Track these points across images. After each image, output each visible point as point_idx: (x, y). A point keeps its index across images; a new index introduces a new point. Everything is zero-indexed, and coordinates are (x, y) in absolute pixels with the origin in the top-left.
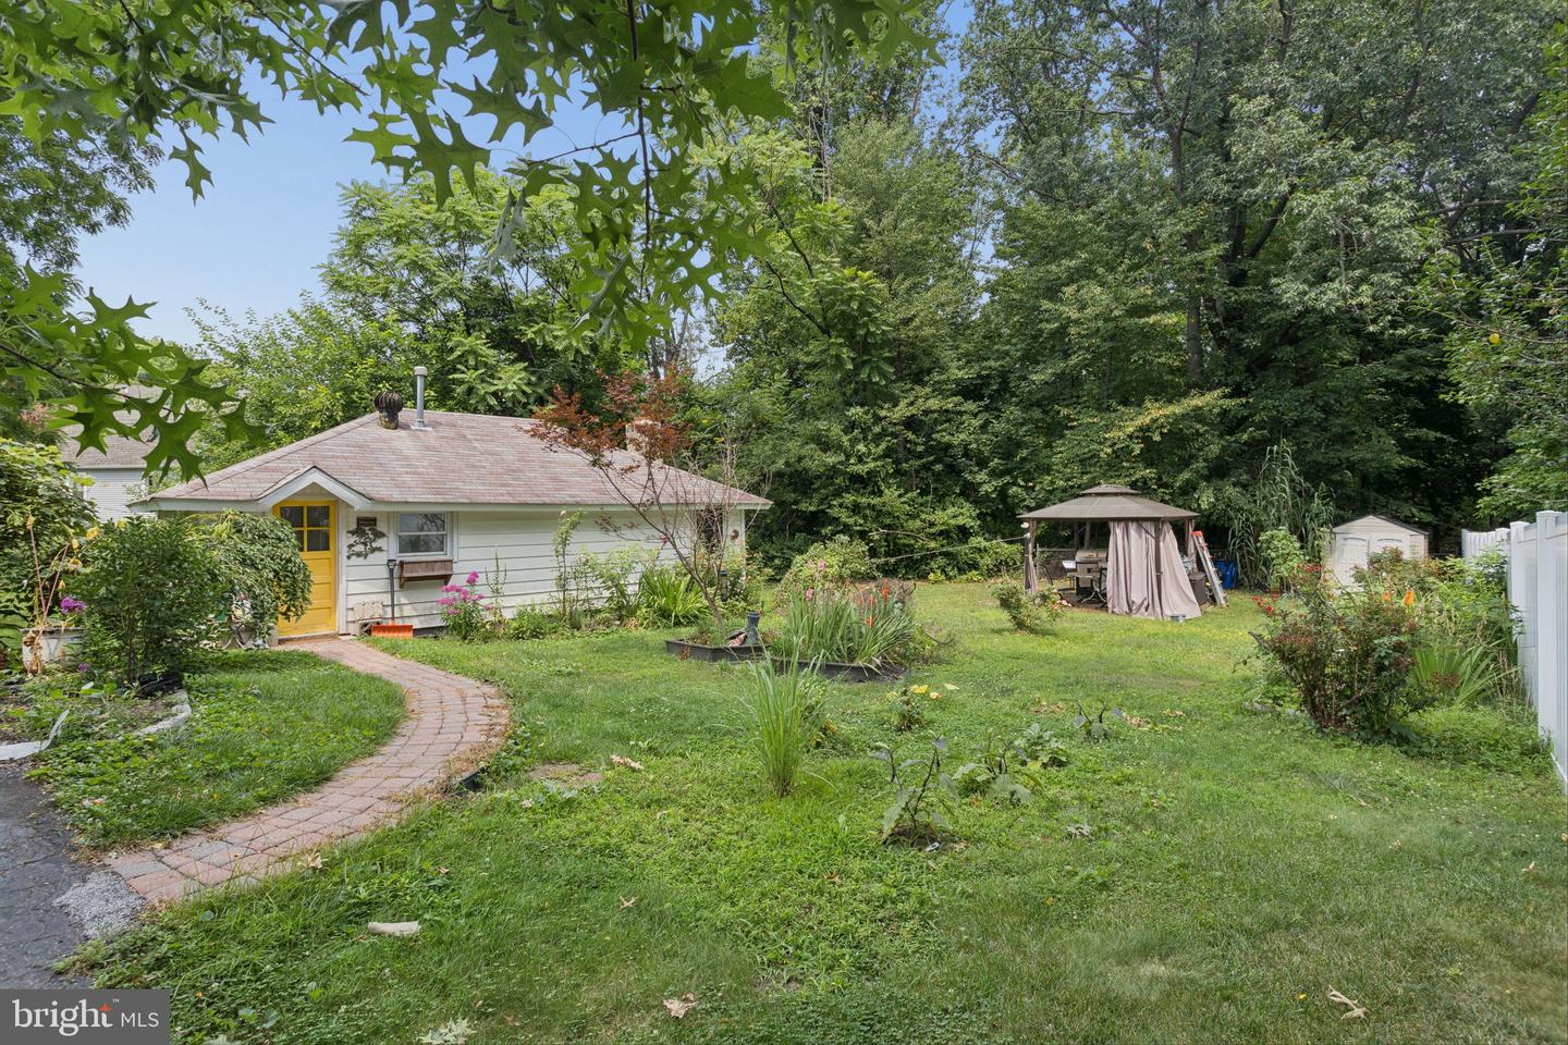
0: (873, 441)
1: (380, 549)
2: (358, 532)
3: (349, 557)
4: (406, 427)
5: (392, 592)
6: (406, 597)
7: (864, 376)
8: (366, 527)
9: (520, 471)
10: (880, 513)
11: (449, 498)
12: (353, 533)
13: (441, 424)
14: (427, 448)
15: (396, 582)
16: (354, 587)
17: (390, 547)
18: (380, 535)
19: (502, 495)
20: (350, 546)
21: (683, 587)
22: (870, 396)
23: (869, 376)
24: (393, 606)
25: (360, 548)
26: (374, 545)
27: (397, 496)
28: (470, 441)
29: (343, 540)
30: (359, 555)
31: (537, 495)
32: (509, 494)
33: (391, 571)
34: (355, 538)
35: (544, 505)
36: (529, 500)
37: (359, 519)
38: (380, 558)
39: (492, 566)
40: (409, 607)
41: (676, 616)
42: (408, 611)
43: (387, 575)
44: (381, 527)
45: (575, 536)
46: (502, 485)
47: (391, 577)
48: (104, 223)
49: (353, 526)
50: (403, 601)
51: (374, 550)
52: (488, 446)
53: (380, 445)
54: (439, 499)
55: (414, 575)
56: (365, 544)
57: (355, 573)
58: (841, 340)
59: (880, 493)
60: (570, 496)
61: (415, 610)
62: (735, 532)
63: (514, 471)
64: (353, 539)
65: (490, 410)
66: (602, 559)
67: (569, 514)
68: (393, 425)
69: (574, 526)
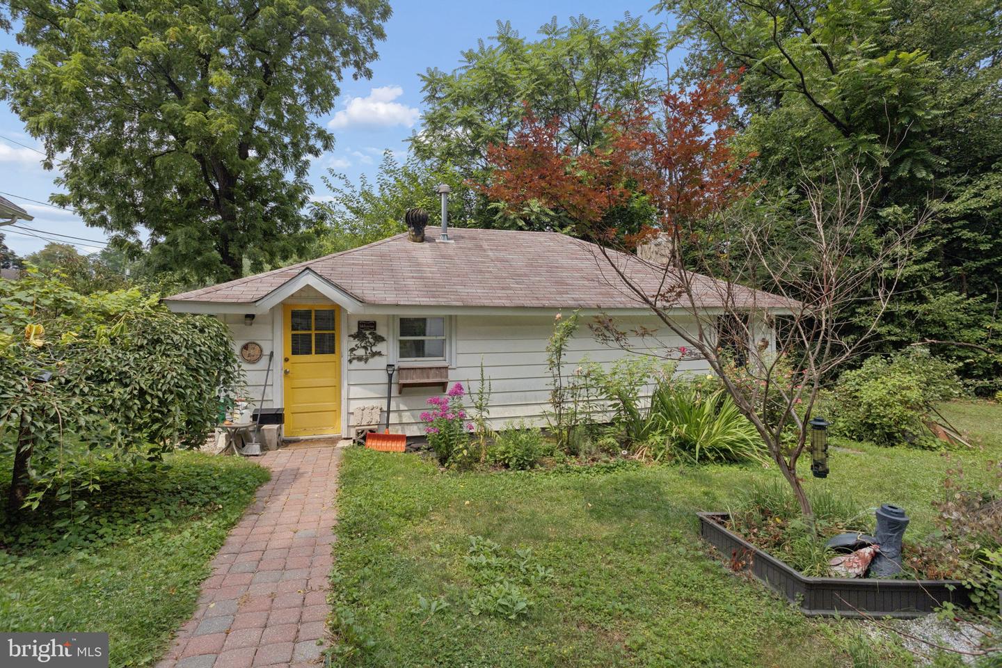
0: (915, 242)
1: (379, 354)
2: (359, 336)
3: (350, 361)
4: (431, 240)
5: (389, 398)
6: (406, 405)
7: (903, 173)
8: (367, 330)
9: (526, 275)
10: (920, 322)
11: (442, 301)
12: (354, 337)
13: (463, 238)
14: (443, 257)
15: (395, 388)
16: (356, 392)
17: (389, 351)
18: (380, 339)
19: (500, 298)
20: (352, 350)
21: (708, 408)
22: (912, 193)
23: (910, 171)
24: (389, 412)
25: (361, 352)
26: (374, 349)
27: (390, 298)
28: (485, 250)
29: (346, 344)
30: (360, 359)
31: (538, 299)
32: (508, 297)
33: (390, 376)
34: (356, 342)
35: (543, 308)
36: (528, 303)
37: (360, 323)
38: (380, 363)
39: (476, 374)
40: (408, 414)
41: (701, 449)
42: (407, 417)
43: (386, 380)
44: (381, 331)
45: (571, 343)
46: (503, 289)
47: (390, 383)
48: (322, 150)
49: (355, 330)
50: (402, 407)
51: (374, 354)
52: (502, 255)
53: (401, 255)
54: (432, 301)
55: (409, 381)
56: (365, 348)
57: (356, 377)
58: (873, 137)
59: (922, 299)
60: (574, 299)
61: (414, 416)
62: (763, 340)
63: (518, 275)
64: (354, 343)
65: (514, 226)
66: (607, 369)
67: (564, 318)
68: (419, 238)
69: (569, 332)
